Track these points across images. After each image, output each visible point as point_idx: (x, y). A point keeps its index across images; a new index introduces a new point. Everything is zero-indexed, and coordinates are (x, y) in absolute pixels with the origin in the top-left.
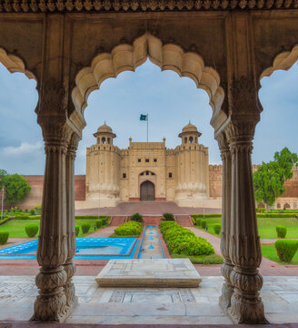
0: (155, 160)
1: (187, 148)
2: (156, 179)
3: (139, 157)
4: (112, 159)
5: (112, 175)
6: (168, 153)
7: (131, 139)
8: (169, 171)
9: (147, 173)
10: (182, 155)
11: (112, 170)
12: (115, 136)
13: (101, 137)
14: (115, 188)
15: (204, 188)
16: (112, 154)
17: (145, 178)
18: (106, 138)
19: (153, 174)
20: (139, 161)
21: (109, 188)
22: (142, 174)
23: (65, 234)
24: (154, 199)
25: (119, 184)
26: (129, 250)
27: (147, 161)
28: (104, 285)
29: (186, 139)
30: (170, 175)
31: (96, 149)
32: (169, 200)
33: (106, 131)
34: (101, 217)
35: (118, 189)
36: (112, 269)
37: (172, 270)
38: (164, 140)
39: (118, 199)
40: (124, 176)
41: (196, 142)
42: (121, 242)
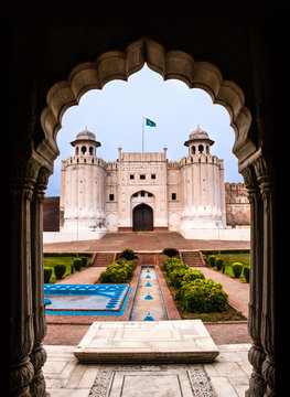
0: (153, 177)
1: (196, 159)
2: (154, 202)
3: (132, 172)
4: (95, 174)
5: (95, 196)
6: (170, 166)
7: (120, 149)
8: (172, 192)
9: (143, 193)
10: (189, 170)
11: (95, 190)
12: (99, 144)
13: (80, 146)
14: (98, 215)
15: (220, 213)
16: (95, 168)
17: (140, 200)
18: (88, 147)
19: (150, 195)
20: (132, 177)
21: (91, 214)
22: (135, 195)
23: (30, 313)
24: (152, 228)
25: (104, 209)
26: (119, 303)
27: (143, 177)
28: (85, 360)
29: (194, 148)
30: (174, 196)
31: (75, 162)
32: (172, 229)
33: (87, 138)
34: (80, 255)
35: (103, 215)
36: (96, 337)
37: (179, 338)
38: (166, 149)
39: (103, 229)
40: (112, 197)
41: (208, 152)
42: (107, 290)
